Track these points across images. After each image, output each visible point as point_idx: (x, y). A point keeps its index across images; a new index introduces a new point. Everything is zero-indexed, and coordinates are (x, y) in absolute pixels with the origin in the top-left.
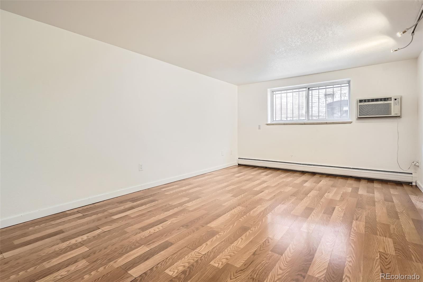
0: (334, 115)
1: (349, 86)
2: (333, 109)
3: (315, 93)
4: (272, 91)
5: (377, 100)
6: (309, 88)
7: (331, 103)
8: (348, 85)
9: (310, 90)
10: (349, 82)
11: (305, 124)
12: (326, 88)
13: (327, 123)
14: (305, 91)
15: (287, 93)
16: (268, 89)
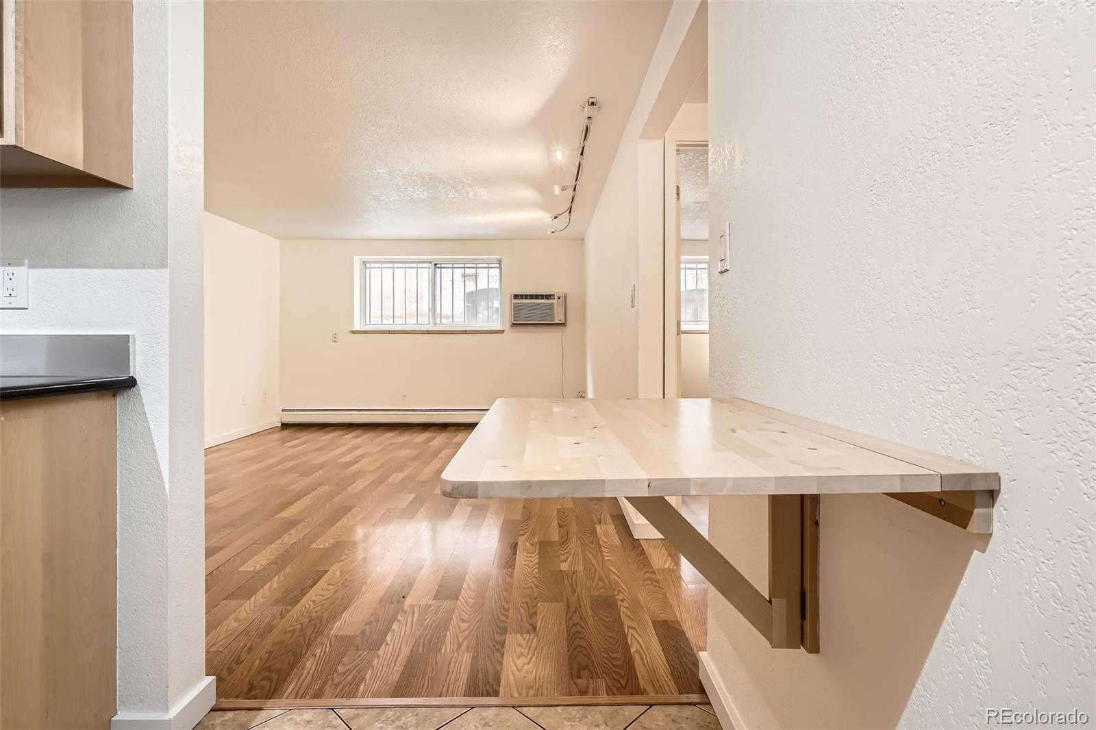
0: (478, 315)
1: (500, 268)
2: (475, 305)
3: (446, 273)
4: (364, 262)
5: (537, 297)
6: (435, 264)
7: (472, 292)
8: (498, 265)
9: (438, 268)
10: (500, 262)
11: (428, 332)
12: (464, 268)
13: (465, 332)
14: (429, 268)
15: (382, 268)
16: (355, 257)
